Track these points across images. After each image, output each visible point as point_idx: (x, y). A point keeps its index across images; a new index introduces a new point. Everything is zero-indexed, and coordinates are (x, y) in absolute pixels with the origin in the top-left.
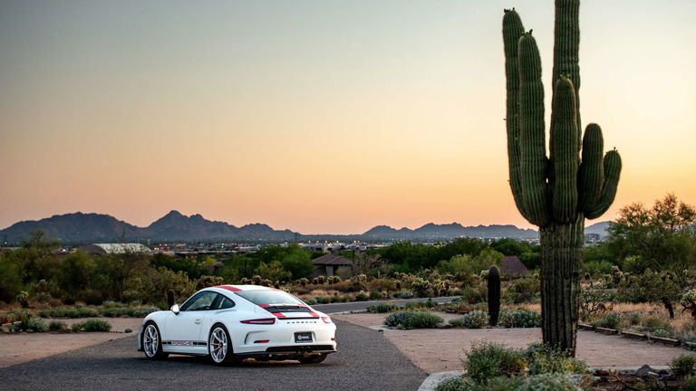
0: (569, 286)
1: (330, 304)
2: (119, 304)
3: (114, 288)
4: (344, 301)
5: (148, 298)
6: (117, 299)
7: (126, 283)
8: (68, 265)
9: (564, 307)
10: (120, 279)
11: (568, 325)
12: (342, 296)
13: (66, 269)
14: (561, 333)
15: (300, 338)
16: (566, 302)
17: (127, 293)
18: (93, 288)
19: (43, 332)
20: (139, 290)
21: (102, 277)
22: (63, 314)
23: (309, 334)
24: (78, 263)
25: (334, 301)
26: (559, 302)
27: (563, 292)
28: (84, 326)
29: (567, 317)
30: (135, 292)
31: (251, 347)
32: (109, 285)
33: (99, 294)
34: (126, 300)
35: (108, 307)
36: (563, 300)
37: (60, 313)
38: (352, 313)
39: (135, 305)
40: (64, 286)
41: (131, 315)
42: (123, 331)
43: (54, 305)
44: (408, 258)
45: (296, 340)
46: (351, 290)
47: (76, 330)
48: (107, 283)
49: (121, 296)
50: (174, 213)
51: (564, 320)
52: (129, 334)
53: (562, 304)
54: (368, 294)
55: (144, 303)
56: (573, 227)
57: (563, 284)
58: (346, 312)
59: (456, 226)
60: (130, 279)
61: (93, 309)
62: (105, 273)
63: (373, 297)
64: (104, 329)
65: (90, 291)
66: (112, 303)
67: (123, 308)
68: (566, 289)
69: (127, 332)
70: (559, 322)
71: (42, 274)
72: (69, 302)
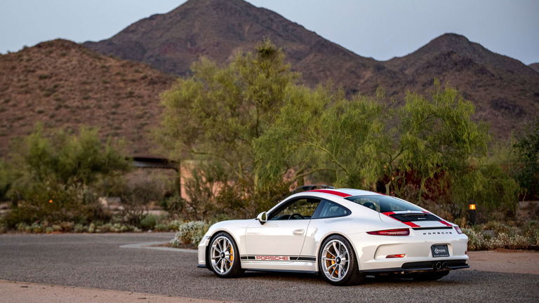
15: (437, 251)
23: (445, 246)
31: (382, 262)
45: (434, 254)
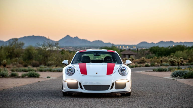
1: (134, 68)
2: (46, 66)
3: (44, 60)
4: (140, 67)
5: (58, 64)
6: (45, 65)
7: (49, 58)
8: (27, 52)
10: (47, 57)
12: (139, 65)
13: (25, 54)
17: (50, 62)
18: (36, 60)
19: (7, 77)
20: (55, 61)
21: (39, 56)
22: (21, 70)
24: (30, 51)
25: (136, 67)
28: (27, 75)
30: (53, 62)
32: (42, 59)
33: (38, 63)
34: (49, 65)
35: (41, 67)
37: (20, 70)
38: (146, 71)
39: (53, 67)
40: (25, 60)
41: (51, 71)
42: (46, 77)
43: (18, 67)
44: (158, 52)
46: (141, 63)
47: (23, 77)
48: (41, 58)
49: (47, 63)
50: (68, 36)
52: (49, 79)
54: (149, 64)
55: (56, 66)
58: (144, 71)
59: (171, 42)
60: (51, 57)
61: (35, 68)
62: (41, 54)
63: (152, 65)
64: (37, 76)
65: (34, 61)
66: (43, 66)
67: (48, 68)
69: (48, 78)
71: (17, 56)
72: (26, 66)
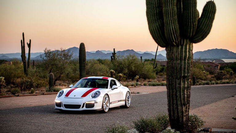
0: (180, 84)
9: (177, 96)
11: (179, 107)
14: (176, 112)
16: (178, 94)
26: (174, 93)
27: (176, 87)
29: (179, 103)
36: (176, 92)
51: (177, 104)
53: (176, 95)
56: (182, 48)
57: (176, 83)
68: (177, 86)
70: (175, 105)
